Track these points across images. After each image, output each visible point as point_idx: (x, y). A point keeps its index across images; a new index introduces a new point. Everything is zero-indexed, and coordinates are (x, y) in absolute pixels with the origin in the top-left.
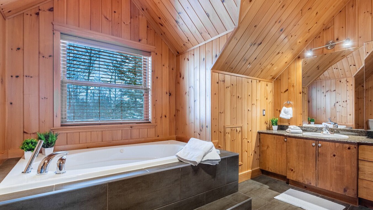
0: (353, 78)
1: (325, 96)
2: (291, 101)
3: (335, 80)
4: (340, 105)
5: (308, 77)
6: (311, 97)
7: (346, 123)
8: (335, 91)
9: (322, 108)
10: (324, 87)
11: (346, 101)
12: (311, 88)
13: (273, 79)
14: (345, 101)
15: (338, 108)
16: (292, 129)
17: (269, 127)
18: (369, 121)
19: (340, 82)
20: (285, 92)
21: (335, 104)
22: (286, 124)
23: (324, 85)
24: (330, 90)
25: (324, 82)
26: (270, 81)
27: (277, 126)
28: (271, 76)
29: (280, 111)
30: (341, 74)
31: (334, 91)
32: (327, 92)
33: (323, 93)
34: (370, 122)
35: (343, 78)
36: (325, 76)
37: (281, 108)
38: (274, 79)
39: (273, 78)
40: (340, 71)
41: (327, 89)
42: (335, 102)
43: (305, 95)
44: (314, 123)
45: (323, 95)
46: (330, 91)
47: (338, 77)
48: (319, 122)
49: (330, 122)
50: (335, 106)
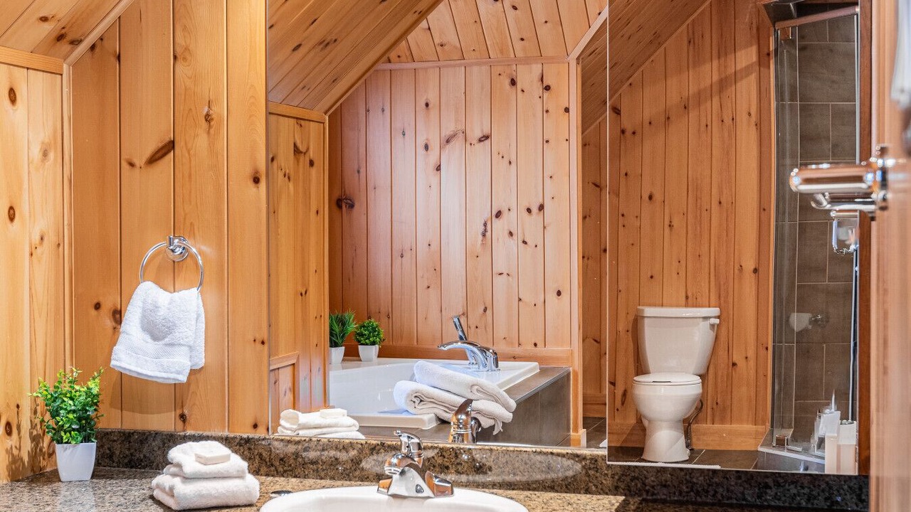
0: (573, 63)
1: (438, 169)
2: (192, 234)
3: (485, 68)
4: (511, 234)
5: (325, 44)
6: (363, 170)
7: (541, 350)
8: (488, 142)
9: (422, 247)
10: (434, 112)
11: (541, 208)
12: (362, 111)
13: (64, 47)
14: (535, 210)
15: (505, 252)
16: (187, 479)
17: (34, 456)
18: (643, 317)
19: (513, 82)
20: (154, 159)
21: (485, 225)
22: (163, 422)
23: (432, 96)
24: (464, 132)
25: (433, 75)
26: (37, 61)
27: (93, 445)
28: (44, 19)
29: (117, 316)
30: (516, 36)
31: (480, 141)
32: (448, 141)
33: (427, 147)
34: (646, 321)
35: (527, 61)
36: (437, 41)
37: (125, 294)
38: (75, 43)
39: (60, 38)
40: (510, 12)
41: (448, 129)
42: (487, 215)
43: (314, 171)
44: (375, 350)
45: (426, 162)
46: (461, 136)
47: (502, 52)
48: (404, 343)
49: (459, 344)
50: (488, 234)
